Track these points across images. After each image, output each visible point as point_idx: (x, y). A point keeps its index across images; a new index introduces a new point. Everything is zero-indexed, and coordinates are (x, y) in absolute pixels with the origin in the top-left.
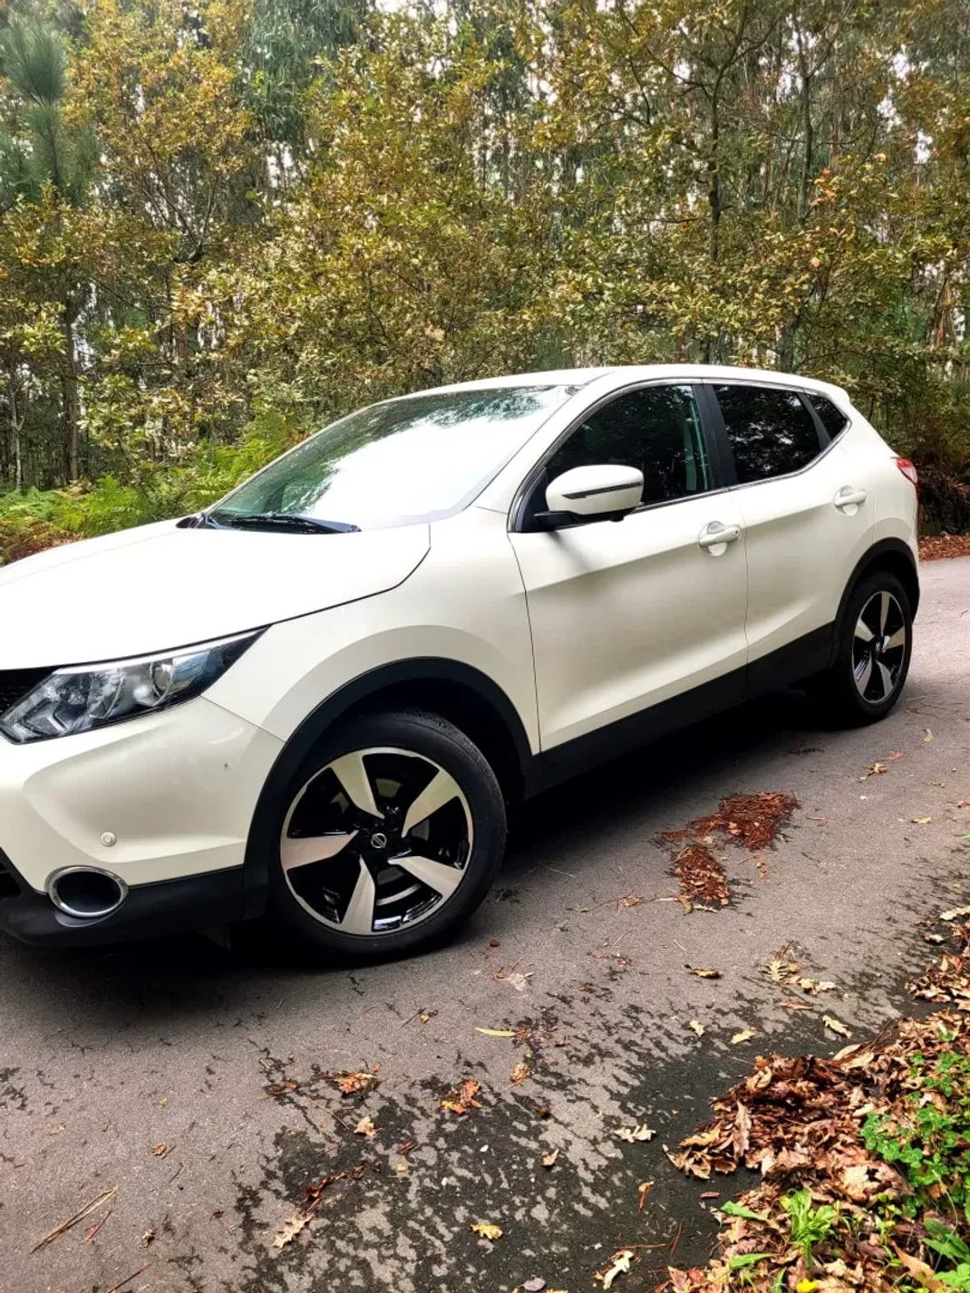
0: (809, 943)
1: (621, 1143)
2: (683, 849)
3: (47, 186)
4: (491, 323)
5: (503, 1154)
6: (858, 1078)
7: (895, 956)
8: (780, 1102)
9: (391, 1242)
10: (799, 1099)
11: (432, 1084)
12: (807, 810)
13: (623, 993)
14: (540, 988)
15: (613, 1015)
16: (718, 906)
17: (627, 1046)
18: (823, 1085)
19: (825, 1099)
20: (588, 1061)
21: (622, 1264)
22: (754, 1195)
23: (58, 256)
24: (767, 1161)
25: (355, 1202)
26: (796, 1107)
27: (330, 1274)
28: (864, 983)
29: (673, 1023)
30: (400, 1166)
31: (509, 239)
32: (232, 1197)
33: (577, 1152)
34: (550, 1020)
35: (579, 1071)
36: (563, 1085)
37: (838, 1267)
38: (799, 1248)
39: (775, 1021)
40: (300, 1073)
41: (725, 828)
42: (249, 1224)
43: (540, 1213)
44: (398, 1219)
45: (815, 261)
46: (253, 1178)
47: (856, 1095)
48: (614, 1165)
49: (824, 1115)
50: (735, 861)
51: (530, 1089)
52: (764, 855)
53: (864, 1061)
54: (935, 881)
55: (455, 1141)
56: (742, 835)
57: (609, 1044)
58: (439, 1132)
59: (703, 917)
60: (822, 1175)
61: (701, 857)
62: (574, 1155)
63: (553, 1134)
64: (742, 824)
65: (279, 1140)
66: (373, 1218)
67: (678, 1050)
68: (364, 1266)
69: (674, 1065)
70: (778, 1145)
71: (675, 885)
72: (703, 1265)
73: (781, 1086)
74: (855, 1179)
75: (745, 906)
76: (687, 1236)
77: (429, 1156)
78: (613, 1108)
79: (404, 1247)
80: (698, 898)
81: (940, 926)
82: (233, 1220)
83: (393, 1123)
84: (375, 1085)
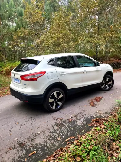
0: (102, 110)
1: (83, 124)
2: (91, 102)
3: (22, 27)
4: (72, 43)
5: (74, 124)
6: (104, 120)
7: (110, 111)
8: (97, 121)
9: (65, 129)
10: (99, 121)
11: (68, 119)
12: (104, 98)
13: (84, 113)
14: (77, 113)
15: (83, 115)
16: (93, 106)
17: (84, 117)
18: (101, 120)
19: (101, 121)
20: (81, 118)
21: (83, 131)
22: (94, 127)
23: (23, 35)
24: (95, 125)
25: (62, 127)
26: (98, 122)
27: (60, 131)
28: (106, 113)
29: (89, 116)
30: (65, 125)
31: (74, 33)
32: (52, 126)
33: (80, 124)
34: (78, 115)
35: (80, 119)
36: (79, 120)
37: (100, 132)
38: (97, 131)
39: (97, 116)
40: (56, 118)
41: (95, 100)
42: (53, 128)
43: (77, 128)
44: (65, 128)
45: (110, 36)
46: (53, 125)
47: (104, 121)
48: (83, 125)
49: (101, 122)
50: (96, 103)
51: (76, 120)
52: (99, 102)
53: (105, 119)
54: (115, 105)
55: (69, 123)
56: (97, 101)
57: (83, 117)
58: (68, 122)
59: (92, 107)
60: (100, 126)
61: (92, 102)
62: (79, 124)
63: (78, 123)
64: (97, 99)
65: (55, 123)
66: (63, 128)
67: (89, 118)
68: (63, 131)
69: (88, 119)
70: (96, 124)
71: (90, 105)
72: (90, 131)
73: (97, 120)
74: (103, 127)
75: (96, 107)
76: (89, 130)
77: (68, 124)
78: (83, 121)
79: (66, 129)
80: (92, 106)
81: (114, 109)
82: (52, 128)
83: (64, 122)
84: (63, 119)
